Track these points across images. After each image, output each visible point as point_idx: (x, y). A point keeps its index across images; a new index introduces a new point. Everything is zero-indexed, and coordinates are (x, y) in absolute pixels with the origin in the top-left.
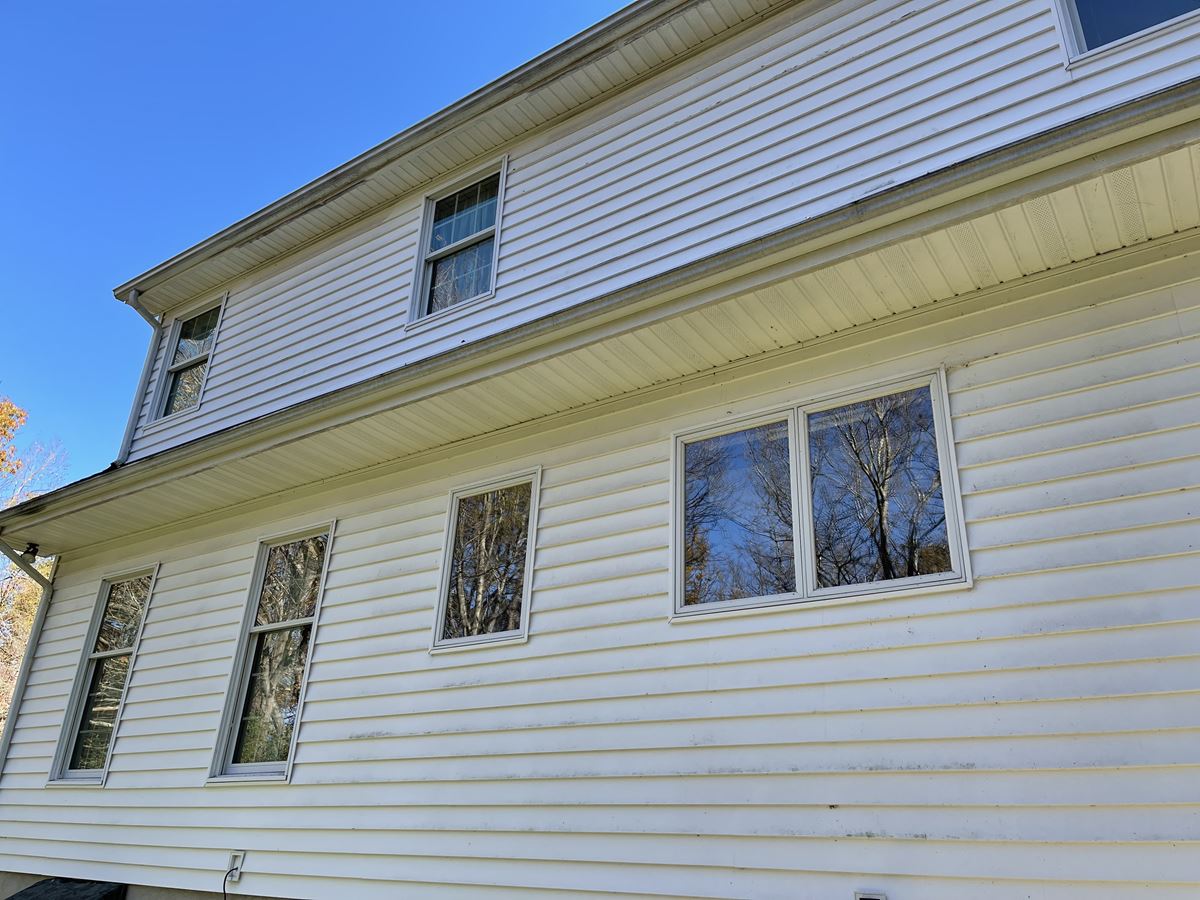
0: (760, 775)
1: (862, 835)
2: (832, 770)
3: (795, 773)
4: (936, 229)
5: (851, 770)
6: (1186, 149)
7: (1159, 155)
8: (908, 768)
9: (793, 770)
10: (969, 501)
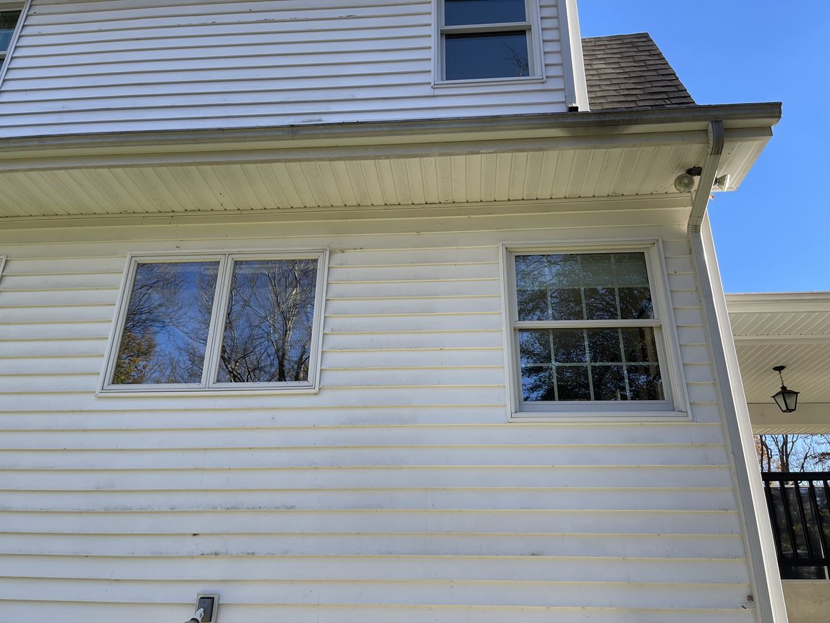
0: (146, 512)
1: (211, 554)
2: (200, 509)
3: (173, 511)
4: (339, 159)
5: (214, 509)
6: (479, 156)
7: (466, 154)
8: (253, 508)
9: (172, 509)
10: (327, 337)
